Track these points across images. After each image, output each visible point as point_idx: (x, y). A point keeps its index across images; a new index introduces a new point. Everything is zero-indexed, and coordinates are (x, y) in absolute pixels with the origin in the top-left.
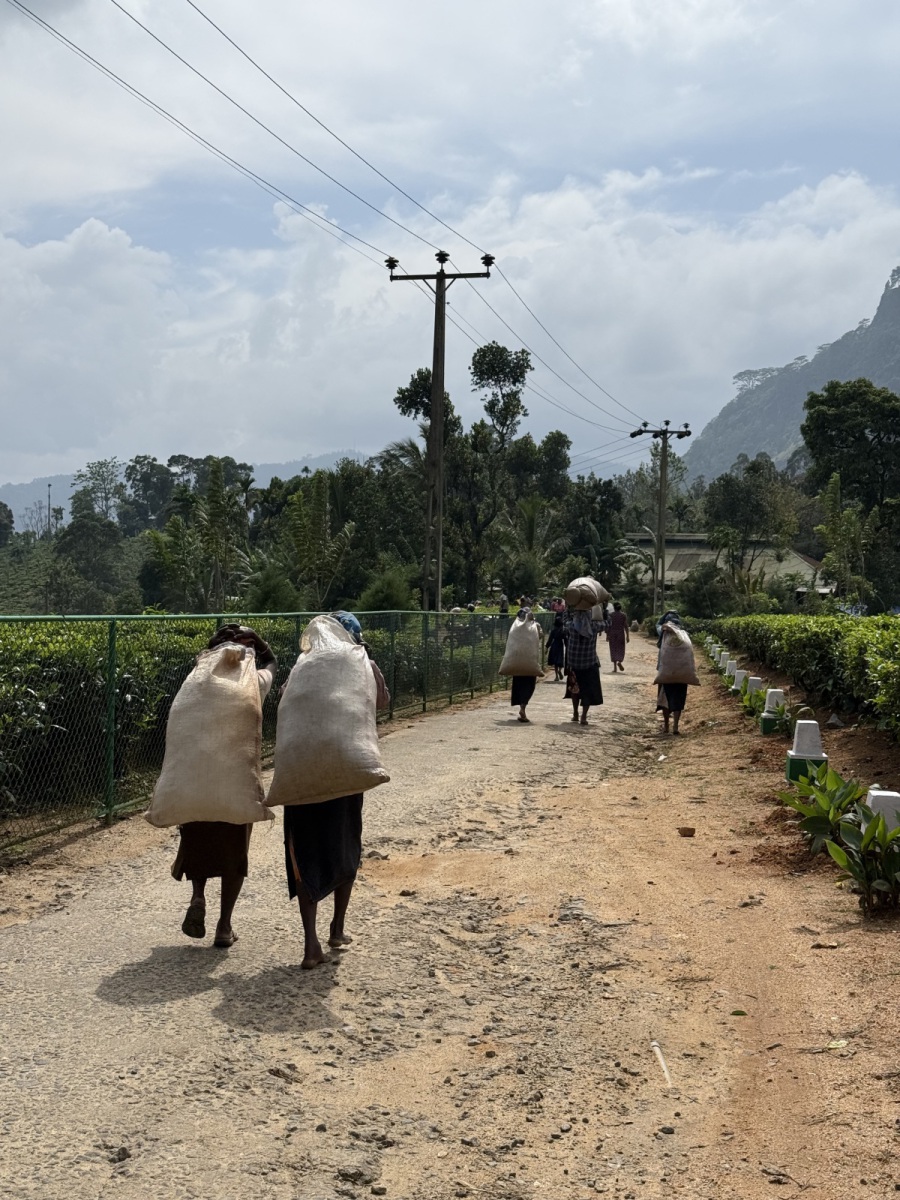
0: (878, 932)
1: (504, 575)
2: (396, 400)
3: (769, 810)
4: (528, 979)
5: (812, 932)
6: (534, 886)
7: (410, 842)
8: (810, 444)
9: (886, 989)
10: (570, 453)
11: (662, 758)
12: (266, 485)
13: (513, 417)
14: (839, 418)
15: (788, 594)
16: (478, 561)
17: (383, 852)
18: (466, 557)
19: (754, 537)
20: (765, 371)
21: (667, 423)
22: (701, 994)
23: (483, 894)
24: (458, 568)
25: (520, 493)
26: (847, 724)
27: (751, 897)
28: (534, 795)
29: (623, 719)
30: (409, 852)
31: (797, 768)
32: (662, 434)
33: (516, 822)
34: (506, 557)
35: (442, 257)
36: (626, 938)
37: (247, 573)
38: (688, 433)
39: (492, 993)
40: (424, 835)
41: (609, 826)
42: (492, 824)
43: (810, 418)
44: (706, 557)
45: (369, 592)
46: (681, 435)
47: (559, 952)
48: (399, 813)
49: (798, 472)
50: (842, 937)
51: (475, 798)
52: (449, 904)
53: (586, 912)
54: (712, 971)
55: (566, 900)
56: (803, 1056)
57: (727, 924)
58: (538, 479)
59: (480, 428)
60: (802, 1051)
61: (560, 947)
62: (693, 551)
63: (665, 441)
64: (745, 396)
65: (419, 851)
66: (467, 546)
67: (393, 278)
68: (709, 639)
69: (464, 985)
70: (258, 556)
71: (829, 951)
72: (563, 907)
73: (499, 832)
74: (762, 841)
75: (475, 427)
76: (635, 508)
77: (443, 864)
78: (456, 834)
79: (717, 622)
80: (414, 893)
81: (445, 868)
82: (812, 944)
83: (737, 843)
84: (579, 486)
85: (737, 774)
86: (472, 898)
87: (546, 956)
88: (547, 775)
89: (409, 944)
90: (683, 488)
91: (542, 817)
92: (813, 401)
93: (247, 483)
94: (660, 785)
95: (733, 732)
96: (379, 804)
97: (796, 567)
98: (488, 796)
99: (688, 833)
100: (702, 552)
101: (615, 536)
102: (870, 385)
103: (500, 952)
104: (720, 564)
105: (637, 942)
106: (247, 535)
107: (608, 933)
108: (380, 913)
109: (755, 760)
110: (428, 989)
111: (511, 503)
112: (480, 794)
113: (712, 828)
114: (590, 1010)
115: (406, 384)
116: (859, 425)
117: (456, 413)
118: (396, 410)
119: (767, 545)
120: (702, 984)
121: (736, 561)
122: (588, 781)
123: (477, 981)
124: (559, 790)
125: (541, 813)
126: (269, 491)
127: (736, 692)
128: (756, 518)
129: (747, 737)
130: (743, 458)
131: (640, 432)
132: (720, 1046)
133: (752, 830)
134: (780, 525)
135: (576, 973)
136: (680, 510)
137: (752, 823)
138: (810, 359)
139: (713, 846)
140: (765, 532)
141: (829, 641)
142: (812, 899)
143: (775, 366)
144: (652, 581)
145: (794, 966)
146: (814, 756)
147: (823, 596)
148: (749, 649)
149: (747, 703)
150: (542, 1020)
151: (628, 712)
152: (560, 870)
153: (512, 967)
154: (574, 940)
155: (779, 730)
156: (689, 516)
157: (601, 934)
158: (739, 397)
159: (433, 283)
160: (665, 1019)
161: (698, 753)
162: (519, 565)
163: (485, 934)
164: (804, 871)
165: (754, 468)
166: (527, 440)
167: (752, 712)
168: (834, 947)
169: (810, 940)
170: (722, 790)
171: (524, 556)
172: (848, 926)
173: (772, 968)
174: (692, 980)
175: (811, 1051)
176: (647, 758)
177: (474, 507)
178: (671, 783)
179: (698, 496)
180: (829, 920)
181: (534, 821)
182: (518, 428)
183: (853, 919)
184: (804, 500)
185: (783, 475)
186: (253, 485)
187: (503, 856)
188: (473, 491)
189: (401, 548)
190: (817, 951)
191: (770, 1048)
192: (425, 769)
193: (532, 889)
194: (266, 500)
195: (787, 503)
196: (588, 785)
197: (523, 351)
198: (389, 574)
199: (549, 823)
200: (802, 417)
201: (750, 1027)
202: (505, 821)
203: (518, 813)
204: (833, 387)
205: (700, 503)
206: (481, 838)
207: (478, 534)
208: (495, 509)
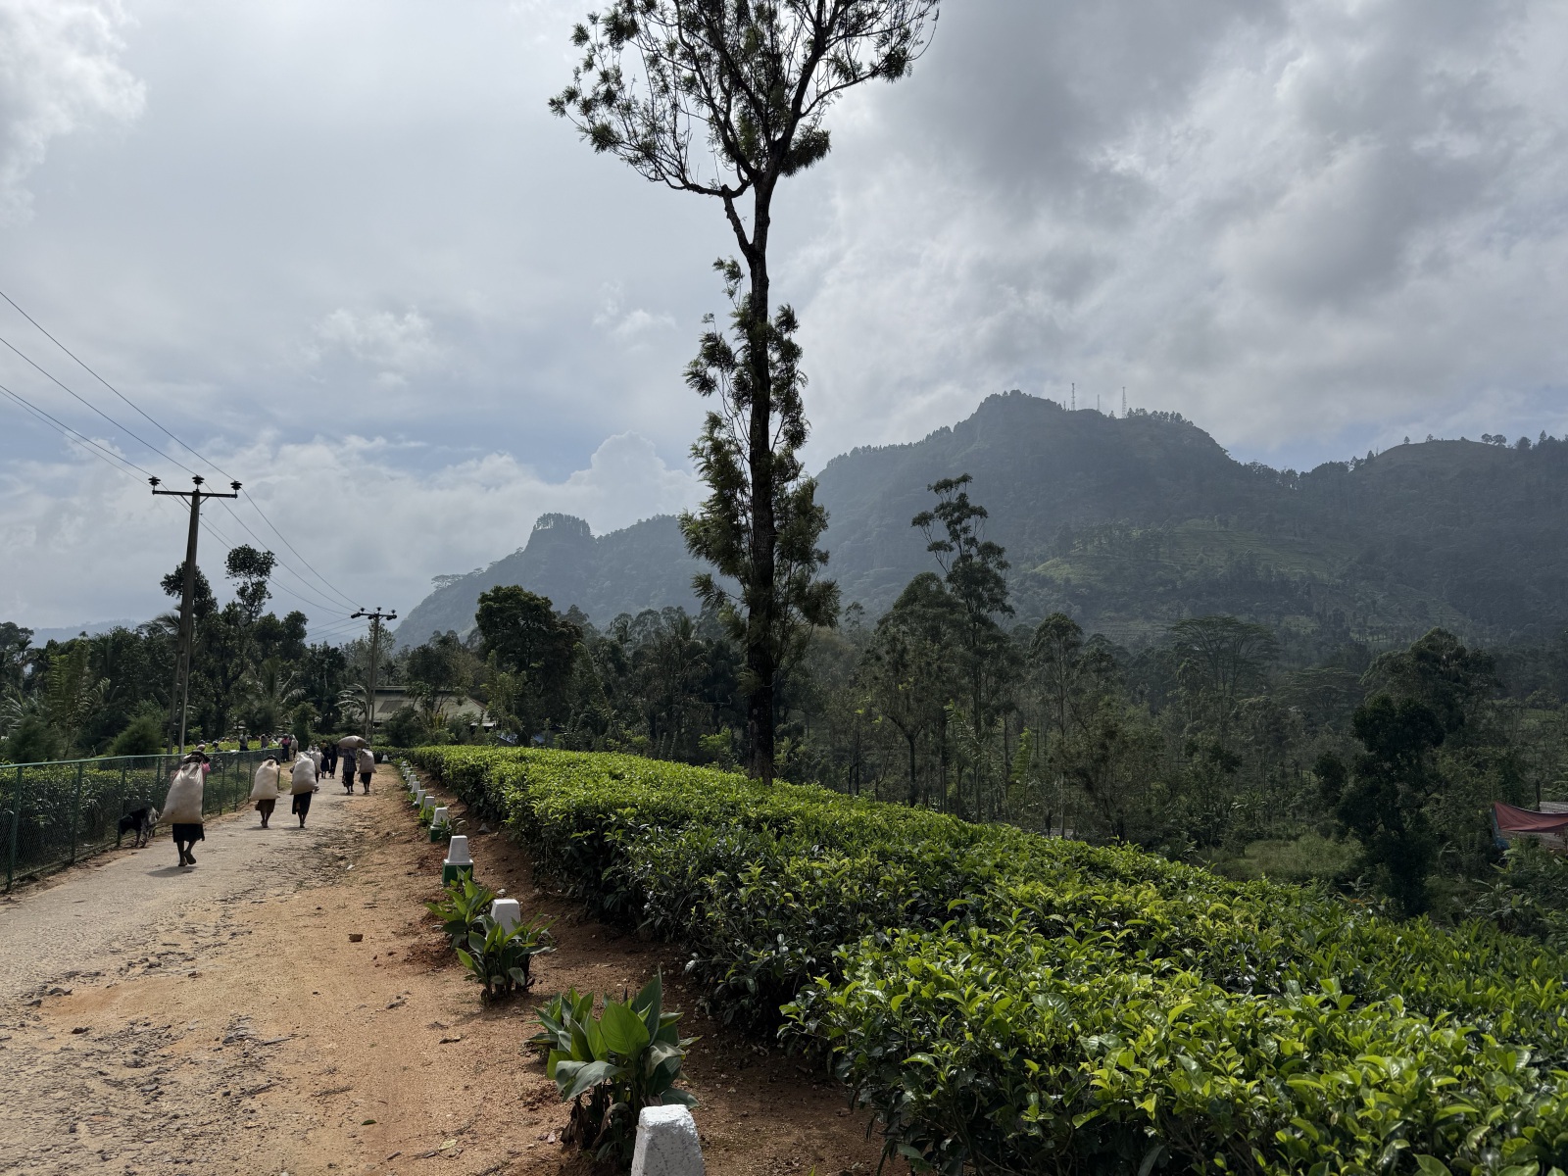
0: (494, 1020)
1: (247, 717)
2: (162, 583)
3: (425, 910)
4: (176, 1117)
5: (442, 1027)
6: (207, 1009)
7: (97, 974)
8: (482, 627)
9: (493, 1078)
10: (306, 627)
11: (350, 867)
12: (43, 646)
13: (260, 599)
14: (501, 610)
15: (464, 728)
16: (226, 707)
17: (66, 987)
18: (217, 703)
19: (442, 688)
20: (454, 576)
21: (379, 609)
22: (339, 1105)
23: (156, 1023)
24: (210, 711)
25: (265, 656)
26: (493, 830)
27: (399, 998)
28: (232, 912)
29: (326, 833)
30: (95, 983)
31: (450, 873)
32: (376, 617)
33: (211, 940)
34: (251, 704)
35: (198, 480)
36: (283, 1055)
37: (18, 717)
38: (395, 617)
39: (134, 1141)
40: (113, 963)
41: (292, 937)
42: (186, 946)
43: (482, 609)
44: (407, 703)
45: (125, 733)
46: (389, 618)
47: (215, 1079)
48: (97, 942)
49: (476, 644)
50: (465, 1029)
51: (176, 920)
52: (120, 1037)
53: (250, 1032)
54: (353, 1079)
55: (234, 1020)
56: (417, 1163)
57: (374, 1027)
58: (280, 646)
59: (232, 606)
60: (417, 1157)
61: (217, 1073)
62: (398, 698)
63: (377, 621)
64: (440, 592)
65: (105, 981)
66: (217, 695)
67: (154, 492)
68: (404, 763)
69: (105, 1137)
70: (30, 702)
71: (454, 1044)
72: (231, 1028)
73: (190, 953)
74: (415, 940)
75: (228, 606)
76: (355, 668)
77: (125, 994)
78: (147, 960)
79: (411, 750)
80: (87, 1029)
81: (126, 998)
82: (441, 1039)
83: (396, 944)
84: (313, 652)
85: (406, 878)
86: (146, 1028)
87: (201, 1086)
88: (247, 892)
89: (60, 1094)
90: (393, 653)
91: (234, 934)
92: (484, 598)
93: (23, 645)
94: (343, 892)
95: (409, 841)
96: (79, 935)
97: (472, 708)
98: (189, 918)
99: (357, 938)
100: (404, 699)
101: (338, 689)
102: (521, 590)
103: (157, 1088)
104: (418, 708)
105: (292, 1057)
106: (21, 685)
107: (267, 1050)
108: (39, 1061)
109: (421, 866)
110: (65, 1148)
111: (257, 663)
112: (182, 916)
113: (378, 931)
114: (230, 1145)
115: (172, 572)
116: (515, 614)
117: (213, 596)
118: (162, 591)
119: (451, 694)
120: (342, 1095)
121: (429, 705)
122: (283, 894)
123: (122, 1128)
124: (256, 906)
125: (234, 929)
126: (45, 651)
127: (417, 806)
128: (444, 675)
129: (419, 845)
130: (437, 633)
131: (359, 615)
132: (346, 1164)
133: (410, 930)
134: (461, 681)
135: (227, 1101)
136: (390, 669)
137: (410, 924)
138: (485, 570)
139: (376, 949)
140: (450, 685)
141: (482, 770)
142: (448, 992)
143: (460, 574)
144: (365, 720)
145: (423, 1065)
146: (463, 862)
147: (487, 729)
148: (431, 771)
149: (422, 817)
150: (177, 1166)
151: (331, 826)
152: (236, 990)
153: (164, 1104)
154: (233, 1063)
155: (441, 838)
156: (396, 674)
157: (261, 1053)
158: (436, 593)
159: (190, 499)
160: (301, 1142)
161: (379, 861)
162: (260, 710)
163: (147, 1068)
164: (444, 966)
165: (445, 642)
166: (271, 616)
167: (426, 823)
168: (457, 1041)
169: (439, 1035)
170: (391, 894)
171: (265, 703)
172: (472, 1016)
173: (405, 1069)
174: (334, 1092)
175: (426, 1156)
176: (339, 867)
177: (224, 665)
178: (352, 891)
179: (403, 659)
180: (457, 1014)
181: (225, 937)
182: (263, 608)
183: (476, 1009)
184: (478, 663)
185: (465, 646)
186: (29, 646)
187: (187, 979)
188: (227, 654)
189: (160, 697)
190: (444, 1046)
191: (391, 1158)
192: (136, 895)
193: (205, 1012)
194: (41, 657)
195: (466, 665)
196: (282, 898)
197: (269, 553)
198: (145, 719)
199: (240, 939)
200: (477, 608)
201: (377, 1136)
202: (199, 940)
203: (214, 931)
204: (497, 590)
205: (405, 664)
206: (171, 961)
207: (227, 686)
208: (243, 667)
